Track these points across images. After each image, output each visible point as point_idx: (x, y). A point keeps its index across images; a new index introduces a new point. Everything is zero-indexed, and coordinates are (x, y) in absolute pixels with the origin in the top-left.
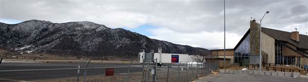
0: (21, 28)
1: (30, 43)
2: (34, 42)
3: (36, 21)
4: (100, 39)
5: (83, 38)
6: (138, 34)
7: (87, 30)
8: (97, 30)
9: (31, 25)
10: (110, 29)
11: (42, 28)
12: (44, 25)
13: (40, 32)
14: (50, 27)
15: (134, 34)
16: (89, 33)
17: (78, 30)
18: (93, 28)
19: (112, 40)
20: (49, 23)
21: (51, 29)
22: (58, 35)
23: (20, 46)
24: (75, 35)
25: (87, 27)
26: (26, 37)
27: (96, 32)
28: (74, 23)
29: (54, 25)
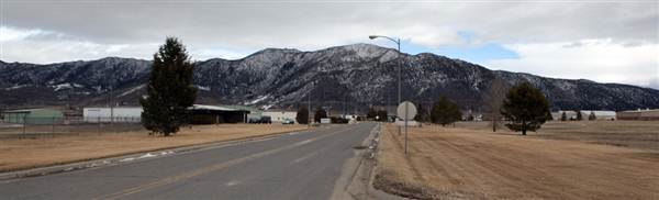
0: (249, 66)
1: (267, 92)
2: (273, 90)
3: (273, 50)
4: (388, 78)
5: (355, 76)
6: (464, 62)
7: (362, 62)
8: (382, 60)
9: (265, 58)
10: (406, 55)
11: (284, 62)
12: (287, 56)
13: (281, 71)
14: (297, 59)
15: (455, 63)
16: (366, 67)
17: (346, 62)
18: (373, 55)
19: (411, 78)
20: (295, 53)
21: (299, 62)
22: (311, 74)
23: (251, 98)
24: (342, 72)
25: (362, 54)
26: (258, 81)
27: (379, 64)
28: (339, 48)
29: (303, 54)
